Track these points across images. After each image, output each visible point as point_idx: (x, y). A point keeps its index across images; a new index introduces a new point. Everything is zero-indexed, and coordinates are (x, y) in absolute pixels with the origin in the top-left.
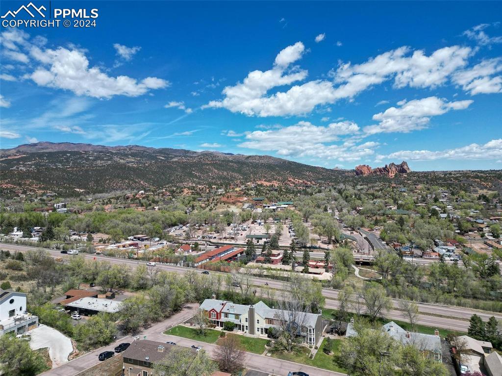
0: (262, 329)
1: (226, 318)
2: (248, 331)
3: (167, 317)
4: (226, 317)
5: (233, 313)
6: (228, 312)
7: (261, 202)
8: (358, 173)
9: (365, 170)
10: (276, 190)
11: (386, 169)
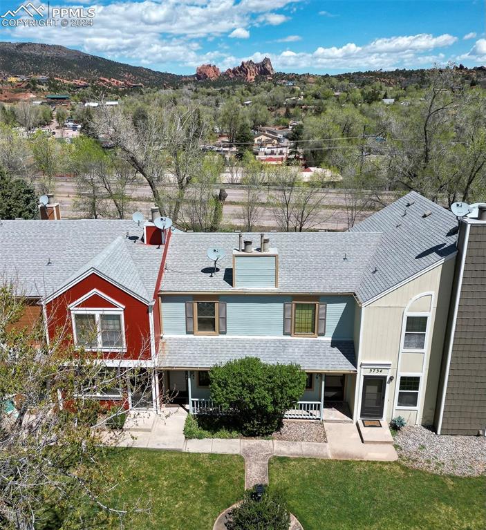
1: (205, 337)
5: (270, 288)
6: (216, 284)
7: (65, 101)
8: (201, 78)
9: (210, 73)
10: (86, 86)
11: (242, 69)
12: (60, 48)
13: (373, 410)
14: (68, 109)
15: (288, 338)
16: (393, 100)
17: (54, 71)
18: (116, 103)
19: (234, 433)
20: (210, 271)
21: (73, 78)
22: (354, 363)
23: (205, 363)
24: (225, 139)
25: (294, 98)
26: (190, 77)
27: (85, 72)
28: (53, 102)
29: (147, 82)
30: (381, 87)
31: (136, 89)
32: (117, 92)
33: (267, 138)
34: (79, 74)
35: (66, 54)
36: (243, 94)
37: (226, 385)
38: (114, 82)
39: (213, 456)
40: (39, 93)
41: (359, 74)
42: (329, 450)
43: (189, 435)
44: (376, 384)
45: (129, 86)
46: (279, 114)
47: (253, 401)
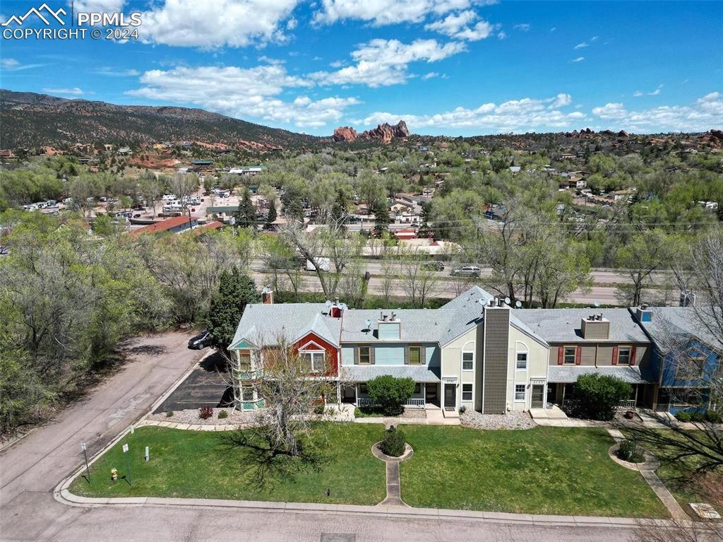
0: (538, 388)
1: (364, 366)
2: (471, 405)
3: (71, 398)
4: (365, 359)
5: (396, 339)
6: (369, 338)
7: (209, 167)
8: (338, 139)
9: (347, 135)
10: (227, 152)
11: (379, 132)
12: (200, 111)
13: (450, 403)
14: (212, 175)
15: (407, 366)
16: (519, 168)
17: (194, 133)
18: (259, 169)
19: (380, 415)
20: (366, 331)
21: (214, 141)
22: (439, 377)
23: (364, 379)
24: (364, 206)
25: (427, 165)
26: (328, 138)
27: (225, 134)
28: (198, 168)
29: (286, 144)
30: (510, 152)
31: (276, 154)
32: (258, 156)
33: (402, 206)
34: (219, 137)
35: (206, 117)
36: (379, 159)
37: (376, 387)
38: (254, 144)
39: (369, 424)
40: (184, 159)
41: (491, 137)
42: (427, 421)
43: (357, 416)
44: (451, 388)
45: (269, 149)
46: (414, 181)
47: (389, 396)
